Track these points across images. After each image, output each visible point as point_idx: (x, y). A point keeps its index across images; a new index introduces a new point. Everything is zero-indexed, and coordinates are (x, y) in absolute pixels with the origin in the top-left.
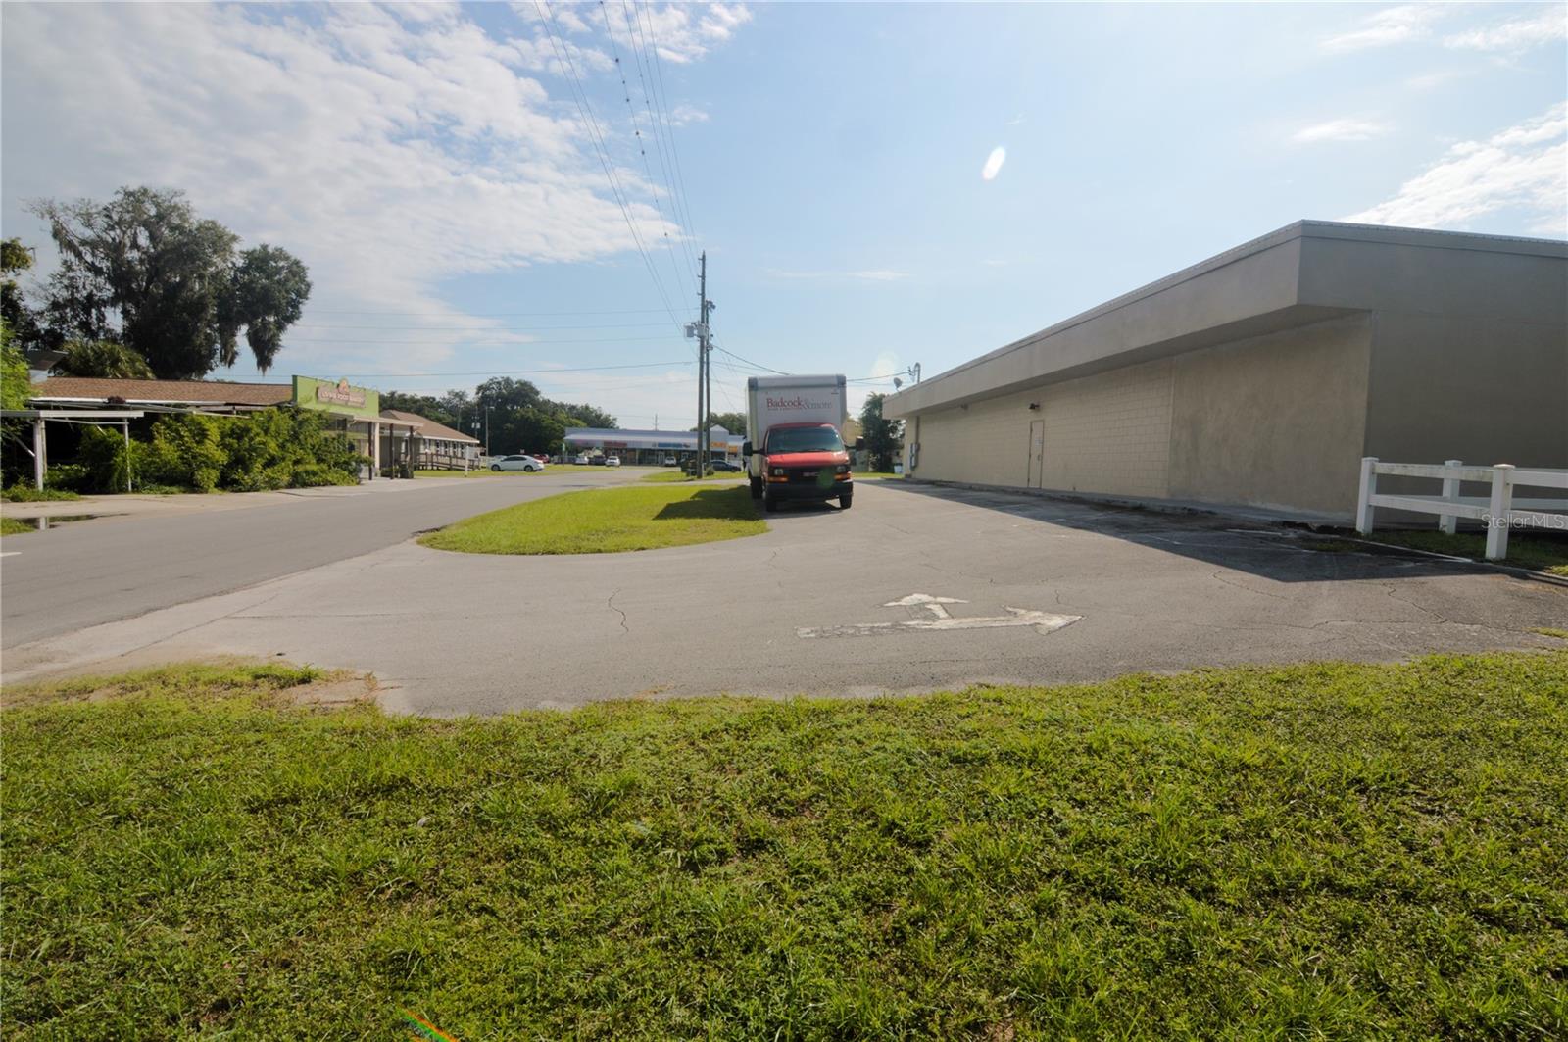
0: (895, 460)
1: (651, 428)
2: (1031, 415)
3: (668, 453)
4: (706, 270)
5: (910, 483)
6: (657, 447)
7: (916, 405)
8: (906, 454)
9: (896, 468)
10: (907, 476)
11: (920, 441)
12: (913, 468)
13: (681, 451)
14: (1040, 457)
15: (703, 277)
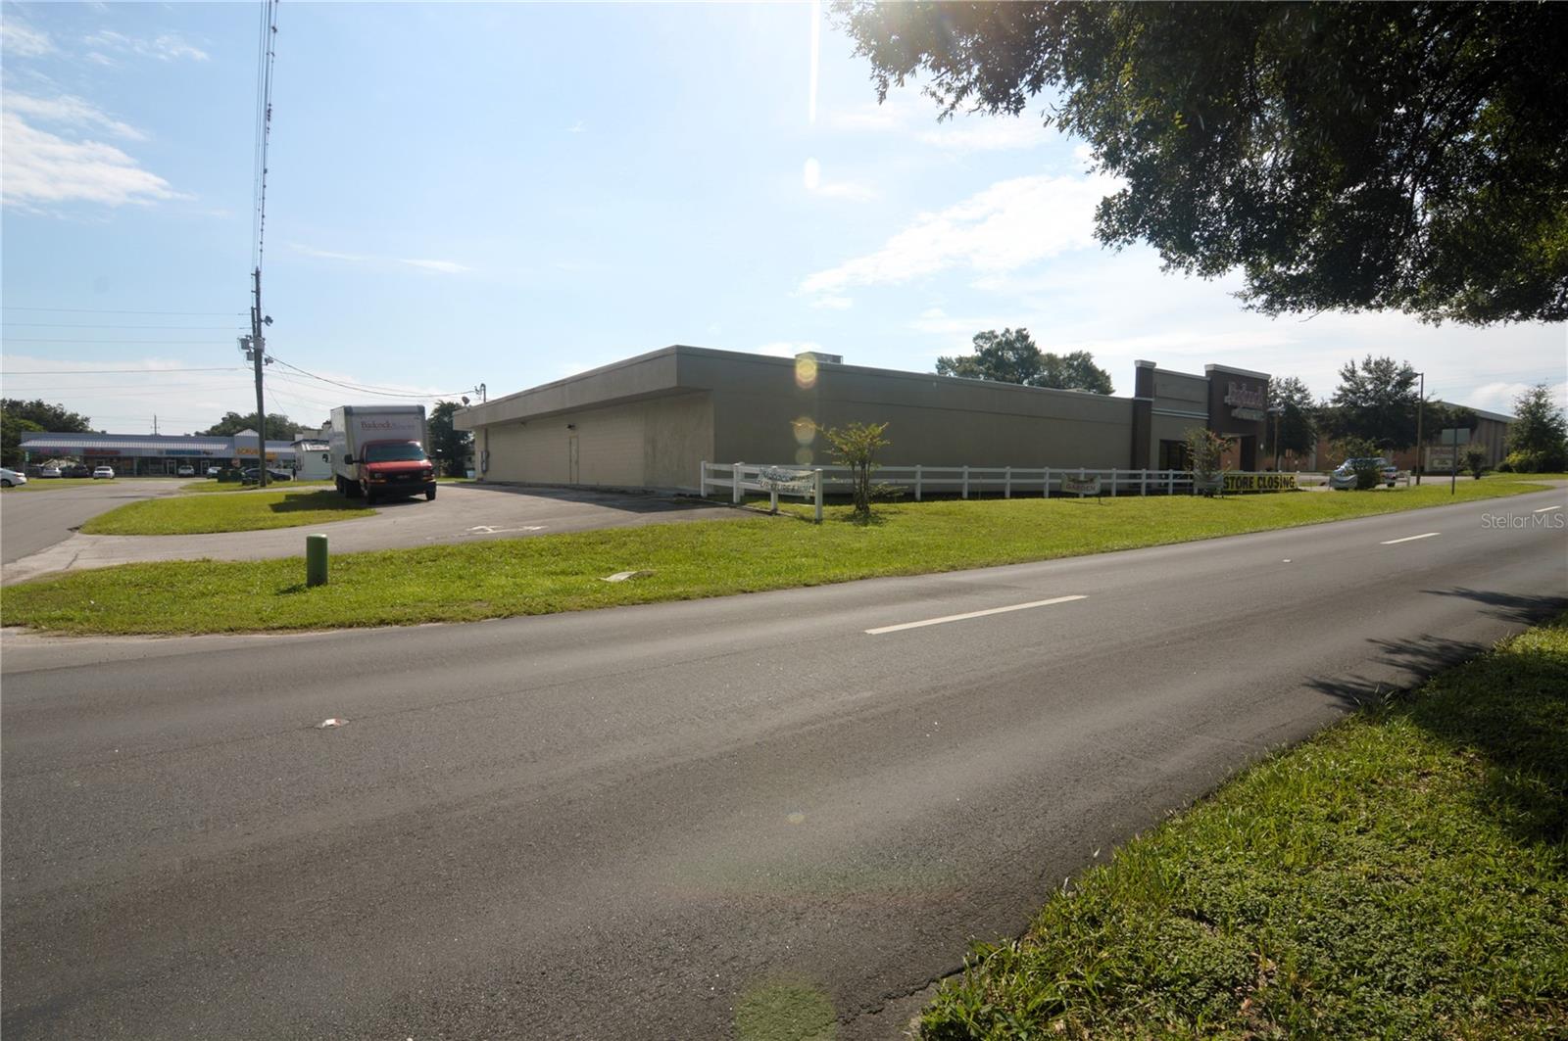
0: (468, 465)
1: (148, 432)
2: (570, 432)
3: (181, 462)
4: (262, 286)
5: (480, 483)
6: (164, 455)
7: (483, 420)
8: (478, 458)
9: (469, 473)
10: (479, 479)
11: (490, 449)
12: (484, 472)
13: (200, 459)
14: (577, 462)
15: (258, 292)
